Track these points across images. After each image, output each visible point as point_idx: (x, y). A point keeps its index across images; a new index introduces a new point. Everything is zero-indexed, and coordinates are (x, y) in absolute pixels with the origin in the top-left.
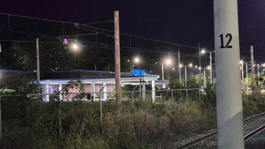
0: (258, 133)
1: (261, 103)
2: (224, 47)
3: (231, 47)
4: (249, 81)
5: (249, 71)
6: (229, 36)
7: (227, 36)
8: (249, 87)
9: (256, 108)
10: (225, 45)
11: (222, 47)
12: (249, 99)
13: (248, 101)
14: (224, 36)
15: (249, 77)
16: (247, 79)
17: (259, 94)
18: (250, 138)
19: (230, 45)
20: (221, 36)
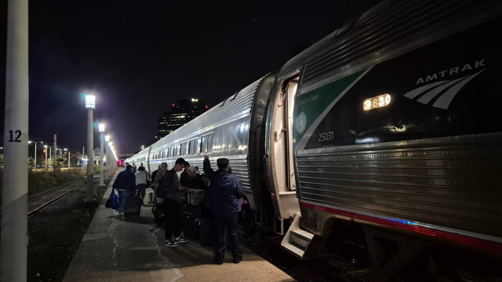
0: (54, 203)
1: (60, 178)
2: (13, 141)
3: (20, 141)
4: (52, 161)
5: (52, 153)
6: (18, 133)
7: (16, 132)
8: (51, 165)
9: (55, 183)
10: (14, 139)
11: (11, 140)
12: (50, 176)
13: (49, 177)
14: (14, 132)
15: (52, 157)
16: (50, 159)
17: (59, 171)
18: (46, 207)
19: (18, 140)
20: (11, 132)
